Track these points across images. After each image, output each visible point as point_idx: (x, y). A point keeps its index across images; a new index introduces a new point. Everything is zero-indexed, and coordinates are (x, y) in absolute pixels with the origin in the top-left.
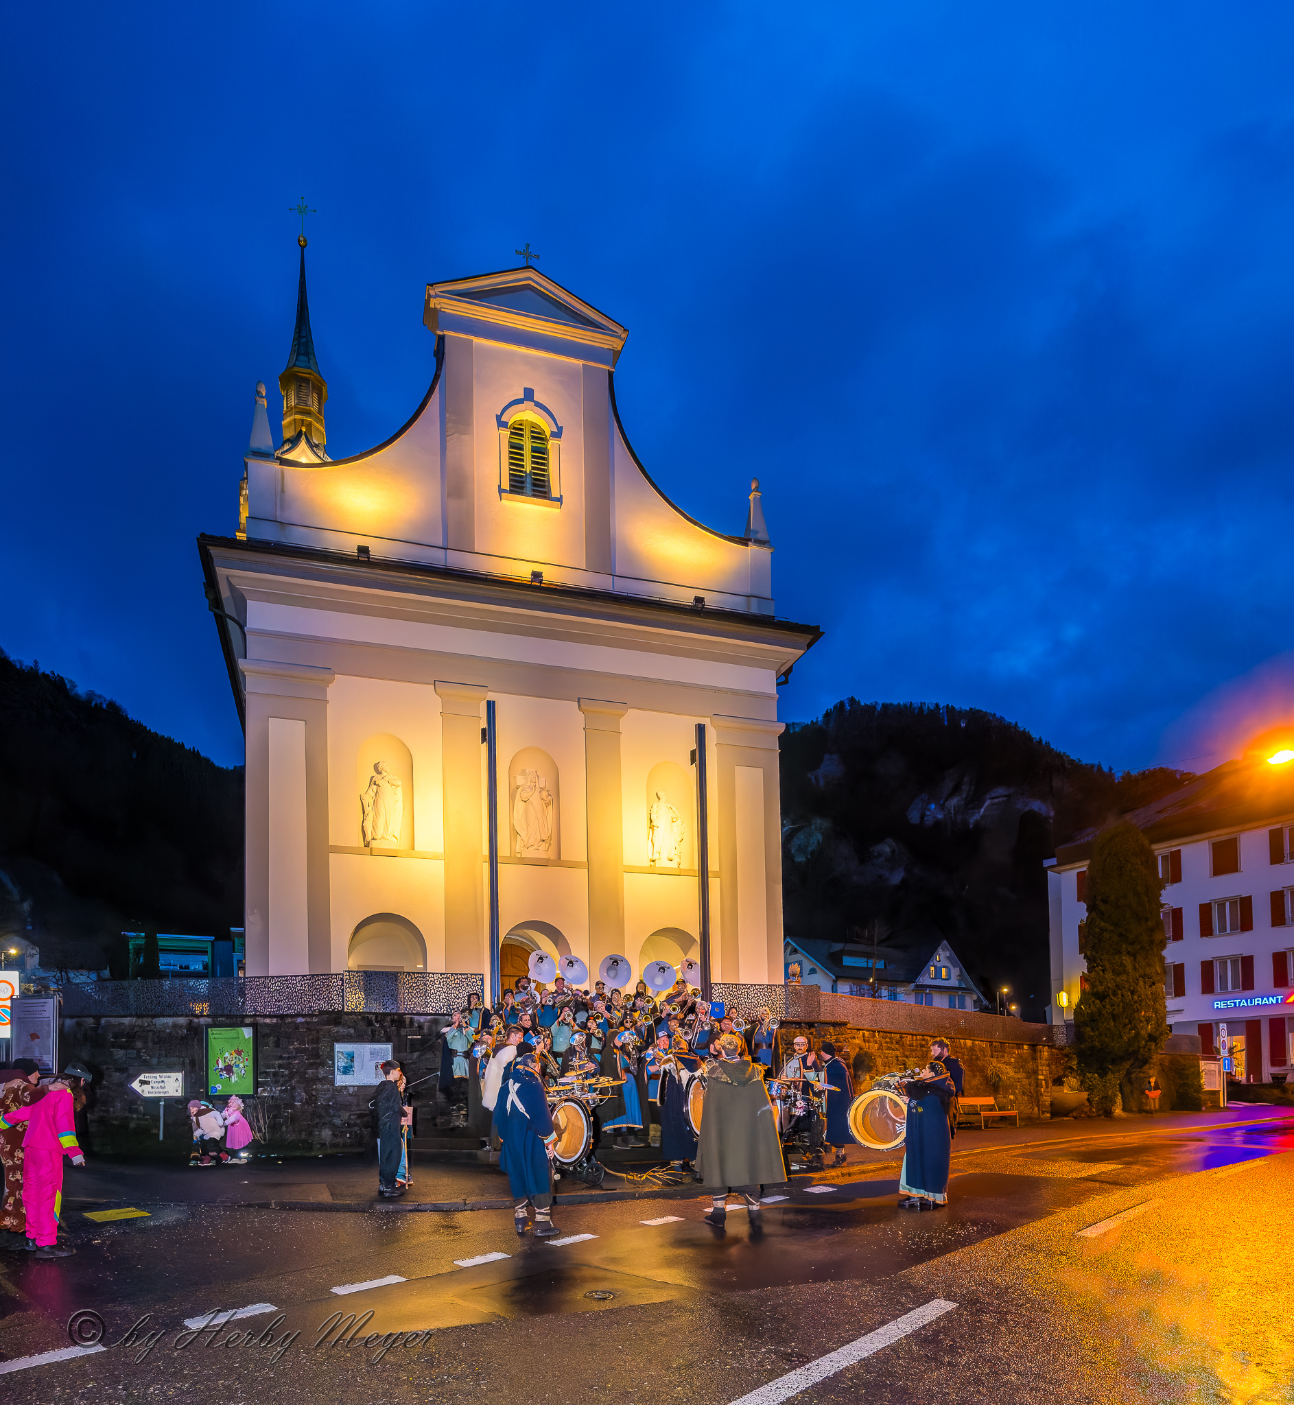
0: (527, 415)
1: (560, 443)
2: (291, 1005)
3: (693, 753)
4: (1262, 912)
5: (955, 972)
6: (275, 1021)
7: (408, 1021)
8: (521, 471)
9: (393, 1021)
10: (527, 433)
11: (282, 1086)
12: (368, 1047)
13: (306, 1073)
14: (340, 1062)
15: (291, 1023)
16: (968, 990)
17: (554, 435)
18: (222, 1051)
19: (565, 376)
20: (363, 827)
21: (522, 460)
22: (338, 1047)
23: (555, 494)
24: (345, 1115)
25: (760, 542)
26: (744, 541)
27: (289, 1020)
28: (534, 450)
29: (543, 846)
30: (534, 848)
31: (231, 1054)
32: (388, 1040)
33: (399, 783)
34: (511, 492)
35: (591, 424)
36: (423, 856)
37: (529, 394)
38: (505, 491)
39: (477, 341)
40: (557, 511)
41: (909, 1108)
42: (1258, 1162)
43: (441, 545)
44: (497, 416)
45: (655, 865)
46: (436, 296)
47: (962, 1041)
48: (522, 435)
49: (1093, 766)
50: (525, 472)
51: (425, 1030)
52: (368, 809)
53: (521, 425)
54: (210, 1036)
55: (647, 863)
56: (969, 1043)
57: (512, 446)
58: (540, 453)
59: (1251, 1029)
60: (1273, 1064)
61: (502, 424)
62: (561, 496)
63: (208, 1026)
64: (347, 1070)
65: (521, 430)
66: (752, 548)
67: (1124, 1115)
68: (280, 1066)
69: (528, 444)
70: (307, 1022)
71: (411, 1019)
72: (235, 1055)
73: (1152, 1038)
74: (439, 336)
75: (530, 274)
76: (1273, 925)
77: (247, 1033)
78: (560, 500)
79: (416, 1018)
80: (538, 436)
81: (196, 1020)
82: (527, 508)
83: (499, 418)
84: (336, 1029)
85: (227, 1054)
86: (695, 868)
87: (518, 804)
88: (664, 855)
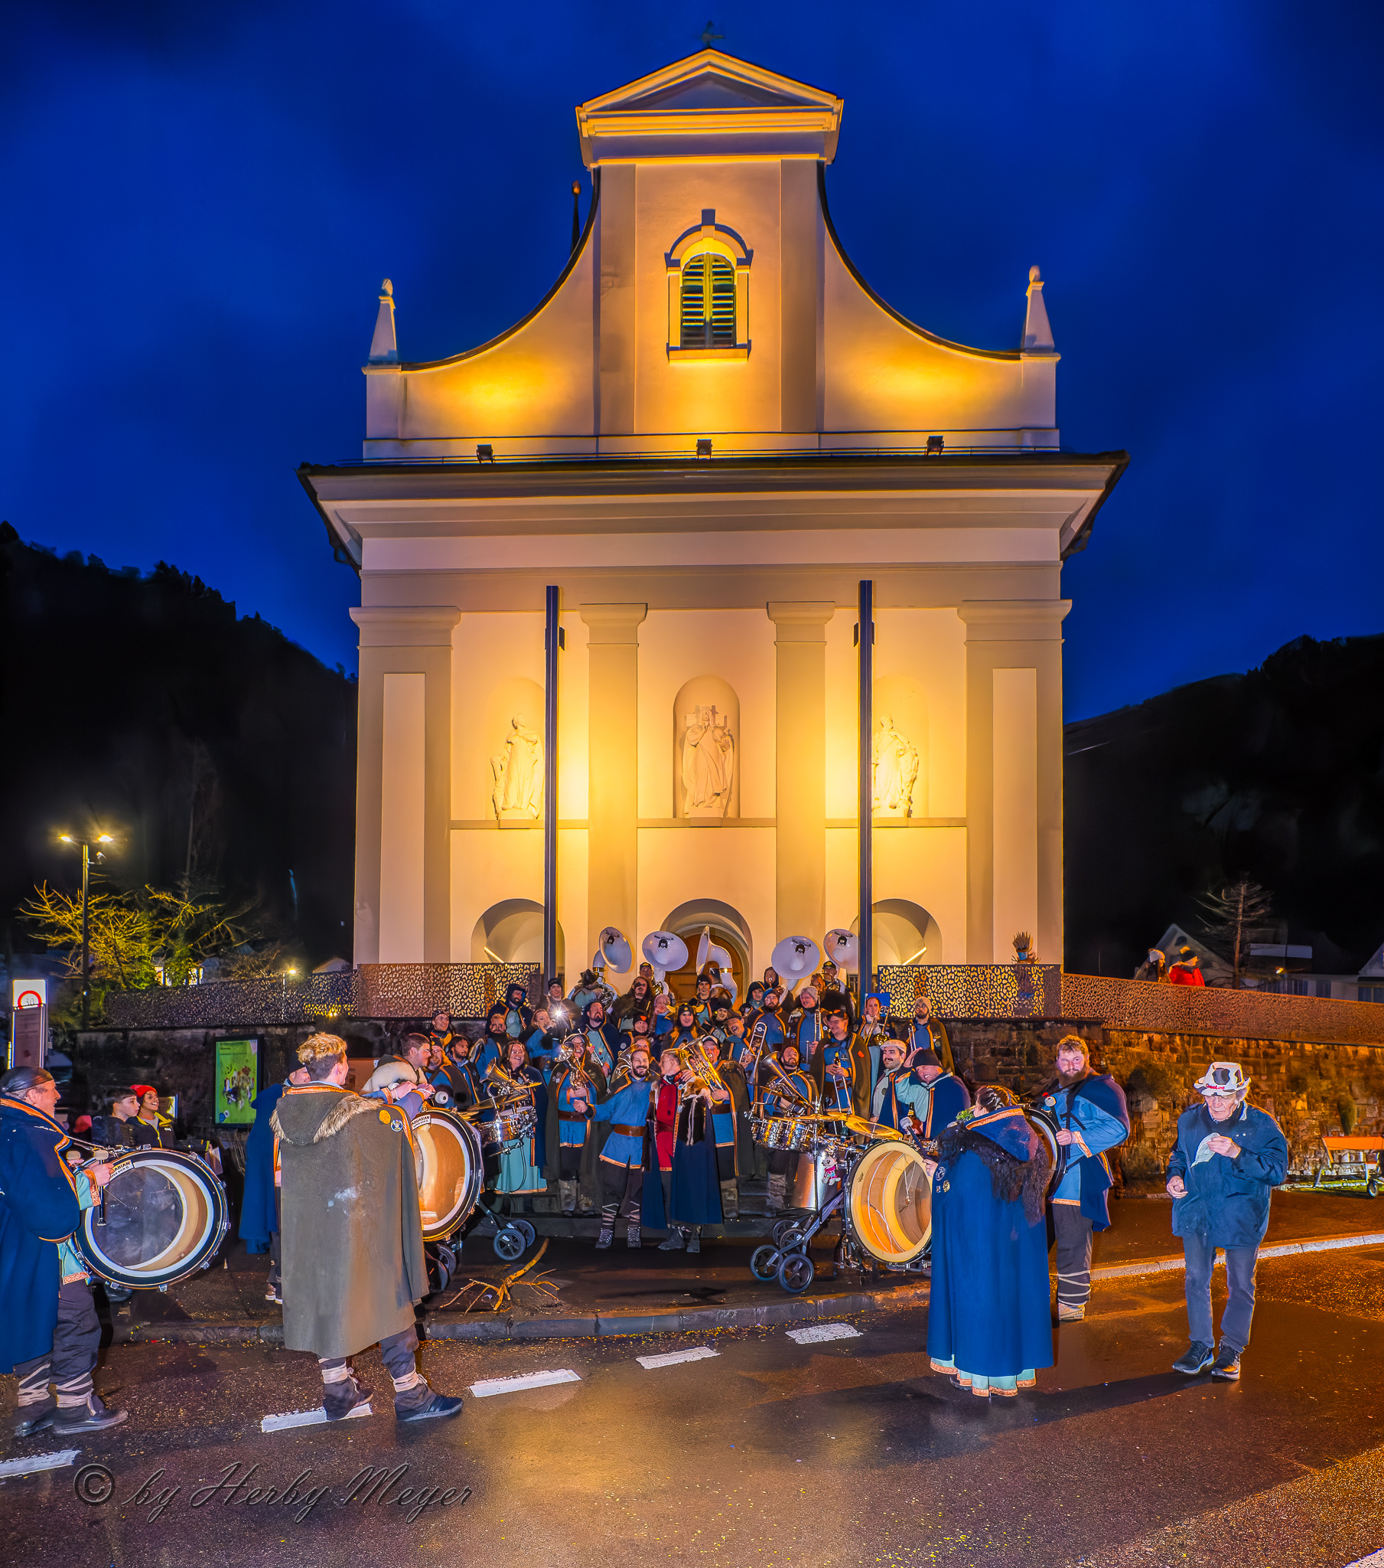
0: (709, 246)
1: (748, 271)
8: (700, 321)
10: (708, 270)
17: (741, 262)
18: (229, 1069)
19: (758, 182)
20: (493, 795)
21: (697, 306)
23: (741, 340)
25: (1038, 352)
26: (1013, 354)
28: (717, 288)
29: (717, 802)
30: (705, 804)
31: (239, 1074)
33: (537, 738)
34: (684, 348)
35: (791, 239)
37: (708, 217)
38: (675, 349)
39: (642, 164)
40: (743, 362)
43: (591, 433)
44: (666, 255)
46: (585, 118)
47: (1350, 1049)
48: (701, 274)
50: (704, 321)
52: (499, 774)
53: (700, 261)
54: (218, 1051)
57: (686, 290)
58: (725, 289)
61: (671, 263)
62: (749, 342)
65: (700, 267)
66: (1022, 360)
69: (708, 283)
72: (242, 1075)
74: (594, 170)
75: (708, 57)
77: (252, 1046)
78: (747, 346)
80: (721, 270)
82: (703, 366)
83: (668, 256)
85: (234, 1074)
86: (931, 816)
87: (687, 750)
88: (885, 801)
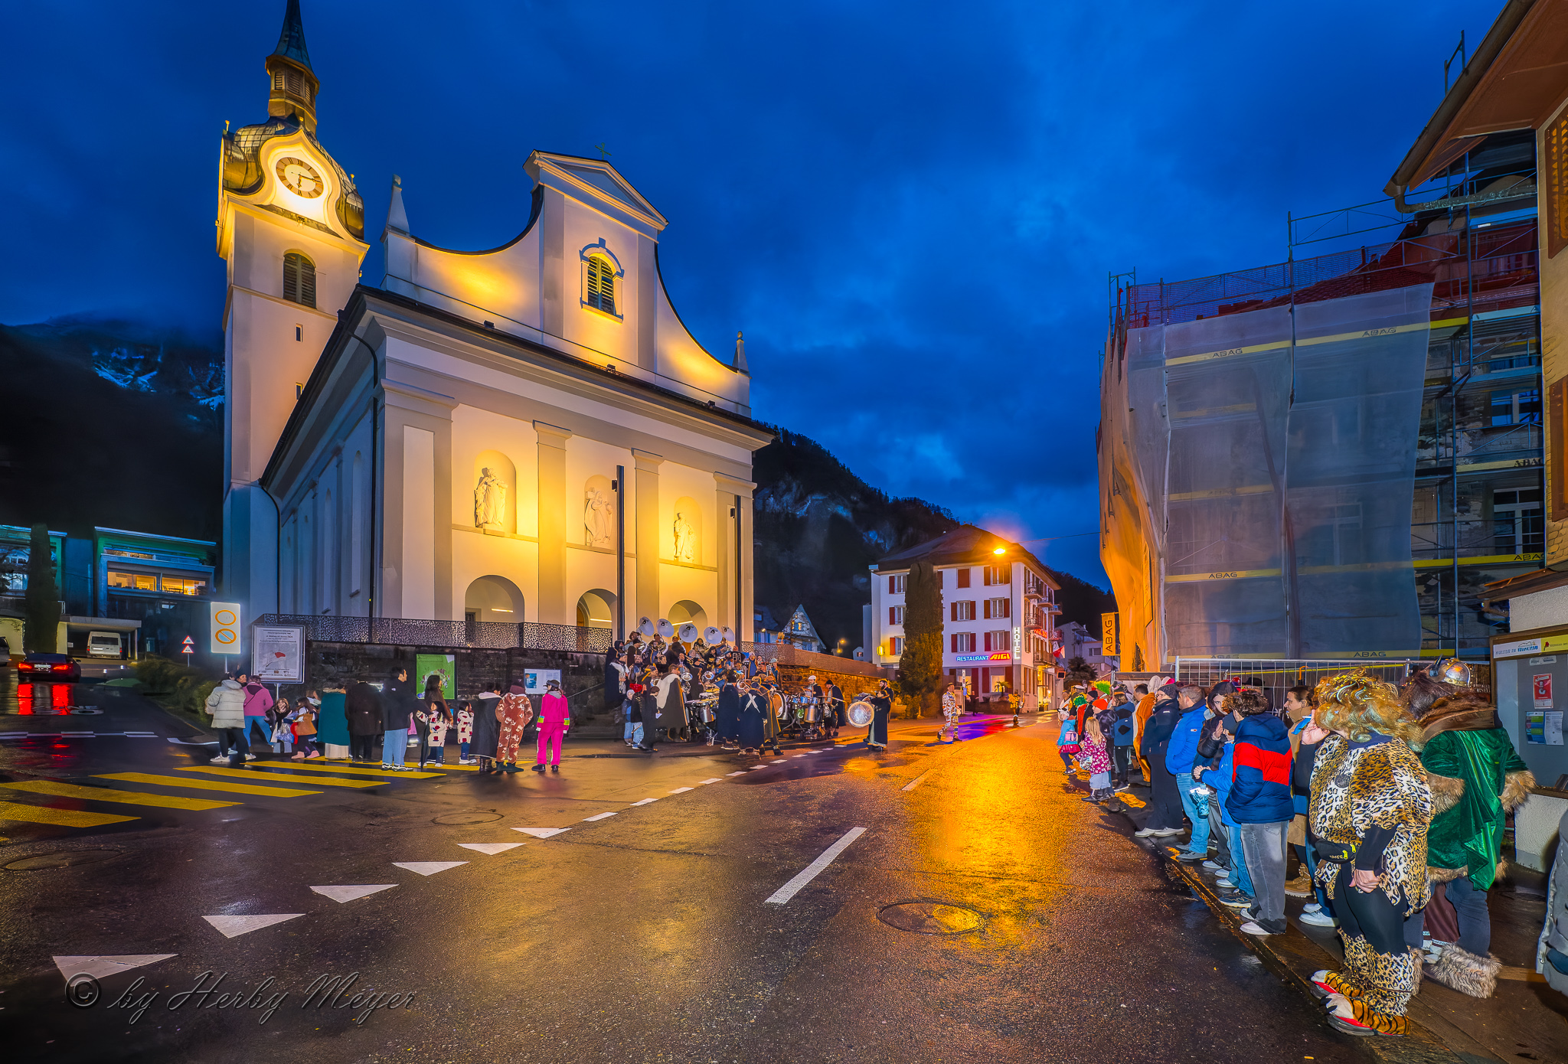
0: (600, 255)
1: (621, 279)
3: (732, 510)
4: (980, 610)
5: (807, 626)
6: (469, 651)
7: (569, 657)
8: (595, 291)
9: (560, 656)
10: (600, 267)
12: (545, 672)
14: (529, 680)
15: (482, 653)
16: (813, 639)
17: (618, 273)
19: (627, 236)
20: (476, 513)
21: (596, 284)
22: (527, 671)
23: (618, 312)
25: (743, 371)
26: (735, 369)
28: (604, 279)
29: (603, 539)
30: (601, 541)
32: (557, 667)
33: (506, 486)
34: (589, 304)
35: (643, 273)
36: (521, 538)
37: (602, 243)
38: (585, 303)
39: (566, 196)
40: (620, 324)
41: (875, 710)
42: (992, 736)
43: (539, 328)
44: (580, 252)
45: (678, 560)
46: (540, 159)
48: (596, 268)
49: (875, 490)
50: (597, 292)
51: (581, 662)
52: (480, 501)
53: (596, 261)
54: (418, 659)
55: (673, 559)
56: (856, 677)
57: (590, 273)
58: (608, 280)
59: (974, 672)
60: (983, 692)
61: (584, 257)
62: (622, 315)
63: (415, 654)
65: (596, 264)
66: (739, 374)
67: (922, 717)
68: (474, 681)
69: (600, 275)
70: (498, 654)
71: (571, 655)
73: (937, 677)
74: (539, 185)
75: (606, 165)
76: (985, 618)
77: (449, 659)
78: (621, 317)
79: (574, 654)
80: (606, 270)
81: (401, 648)
82: (598, 318)
84: (521, 660)
86: (703, 565)
87: (590, 511)
88: (684, 554)
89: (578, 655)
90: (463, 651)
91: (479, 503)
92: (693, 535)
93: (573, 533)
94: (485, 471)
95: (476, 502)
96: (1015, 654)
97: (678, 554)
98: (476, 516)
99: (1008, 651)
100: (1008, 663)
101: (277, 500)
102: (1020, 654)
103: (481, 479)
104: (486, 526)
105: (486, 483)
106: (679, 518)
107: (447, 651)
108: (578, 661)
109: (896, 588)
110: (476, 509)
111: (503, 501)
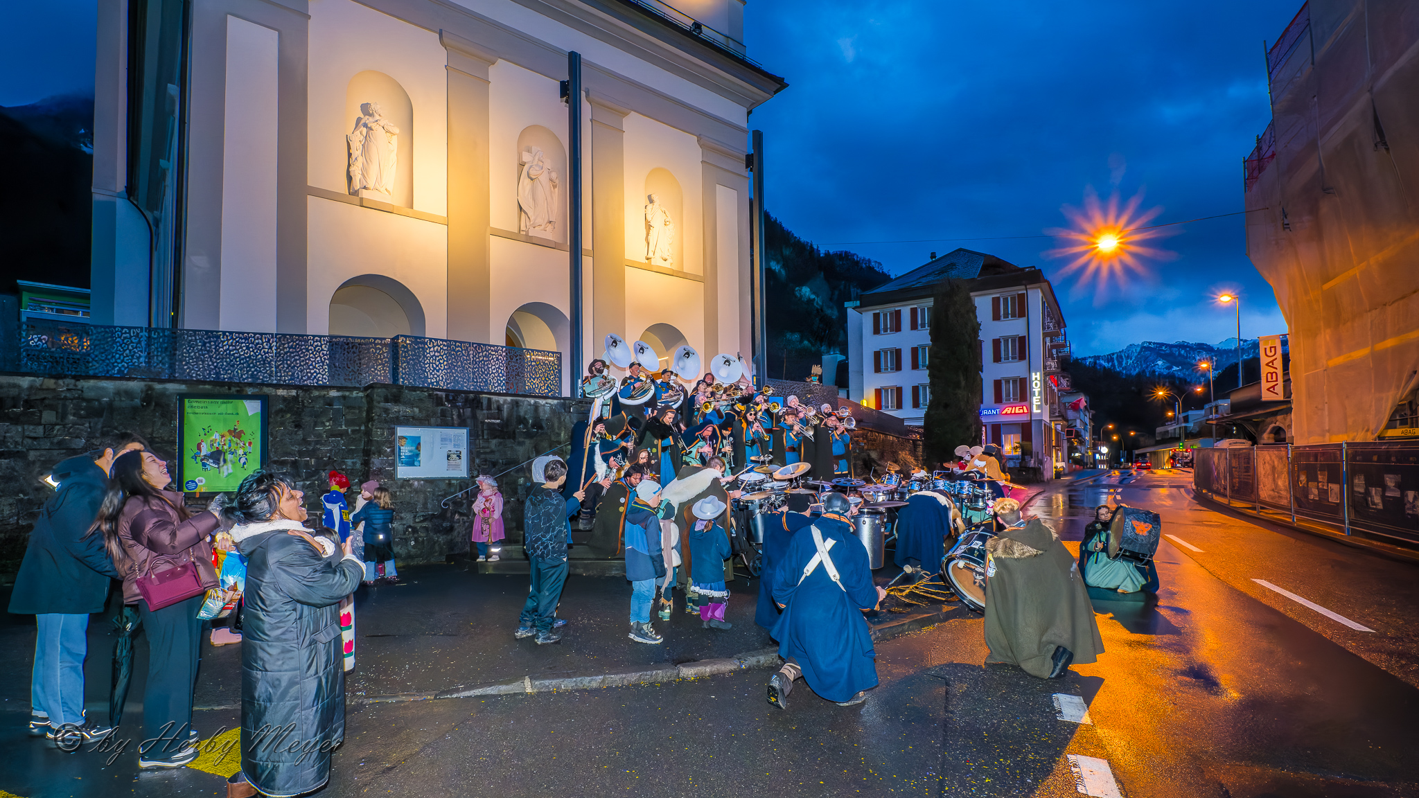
2: (312, 374)
4: (988, 352)
6: (294, 393)
7: (485, 403)
9: (466, 400)
11: (306, 479)
12: (438, 433)
13: (345, 463)
14: (406, 450)
15: (319, 397)
18: (207, 432)
20: (348, 172)
22: (401, 431)
24: (408, 517)
27: (316, 393)
29: (550, 227)
31: (223, 436)
32: (462, 424)
33: (397, 132)
36: (420, 217)
45: (650, 263)
51: (505, 414)
52: (356, 153)
54: (187, 410)
55: (644, 261)
63: (182, 397)
64: (412, 461)
68: (301, 454)
70: (344, 397)
71: (489, 400)
72: (229, 437)
76: (995, 361)
77: (252, 408)
79: (494, 398)
81: (158, 386)
84: (396, 408)
85: (215, 436)
87: (525, 181)
88: (658, 254)
89: (501, 399)
90: (281, 392)
91: (353, 157)
92: (671, 226)
93: (501, 215)
94: (365, 109)
95: (350, 155)
96: (1034, 407)
97: (651, 255)
98: (350, 179)
99: (1024, 403)
100: (1025, 418)
101: (147, 213)
102: (1039, 407)
103: (359, 120)
104: (365, 194)
105: (365, 125)
106: (651, 201)
107: (250, 391)
108: (499, 408)
109: (882, 326)
110: (349, 165)
111: (393, 156)
